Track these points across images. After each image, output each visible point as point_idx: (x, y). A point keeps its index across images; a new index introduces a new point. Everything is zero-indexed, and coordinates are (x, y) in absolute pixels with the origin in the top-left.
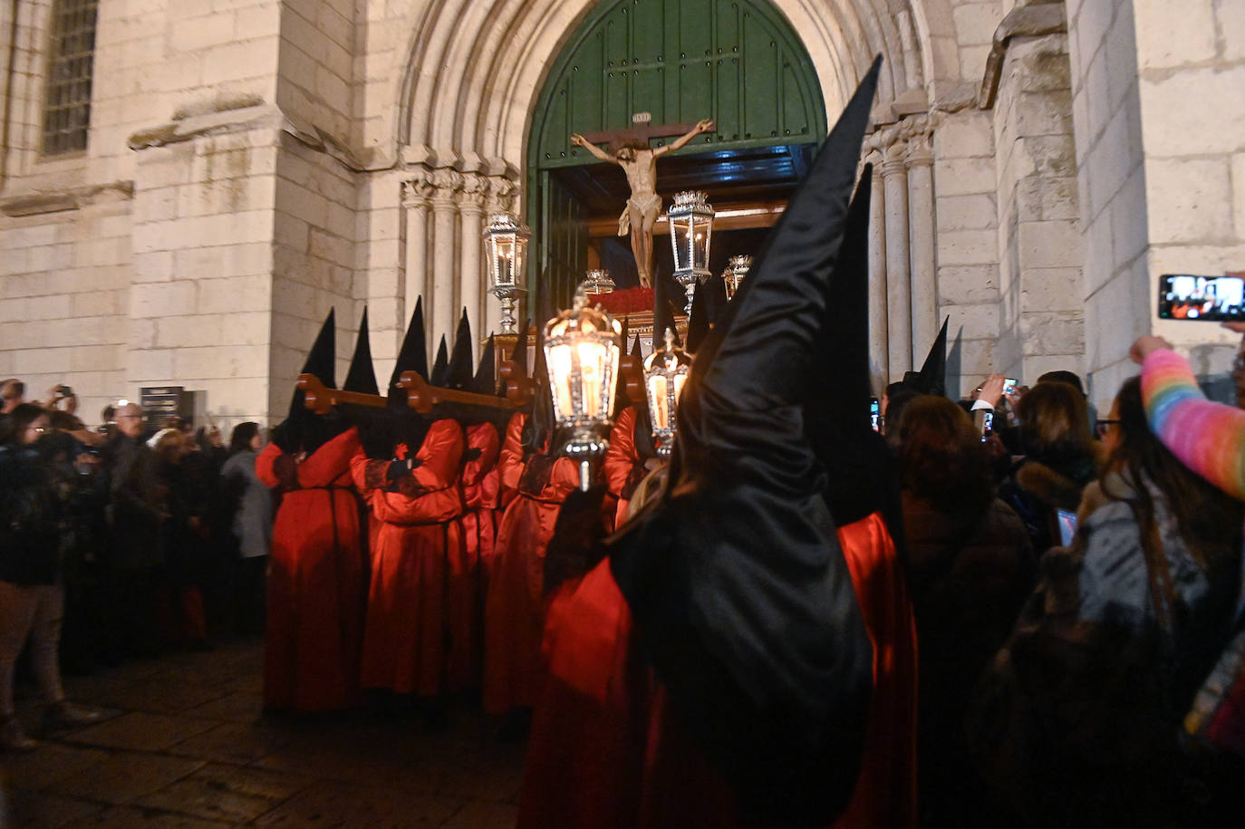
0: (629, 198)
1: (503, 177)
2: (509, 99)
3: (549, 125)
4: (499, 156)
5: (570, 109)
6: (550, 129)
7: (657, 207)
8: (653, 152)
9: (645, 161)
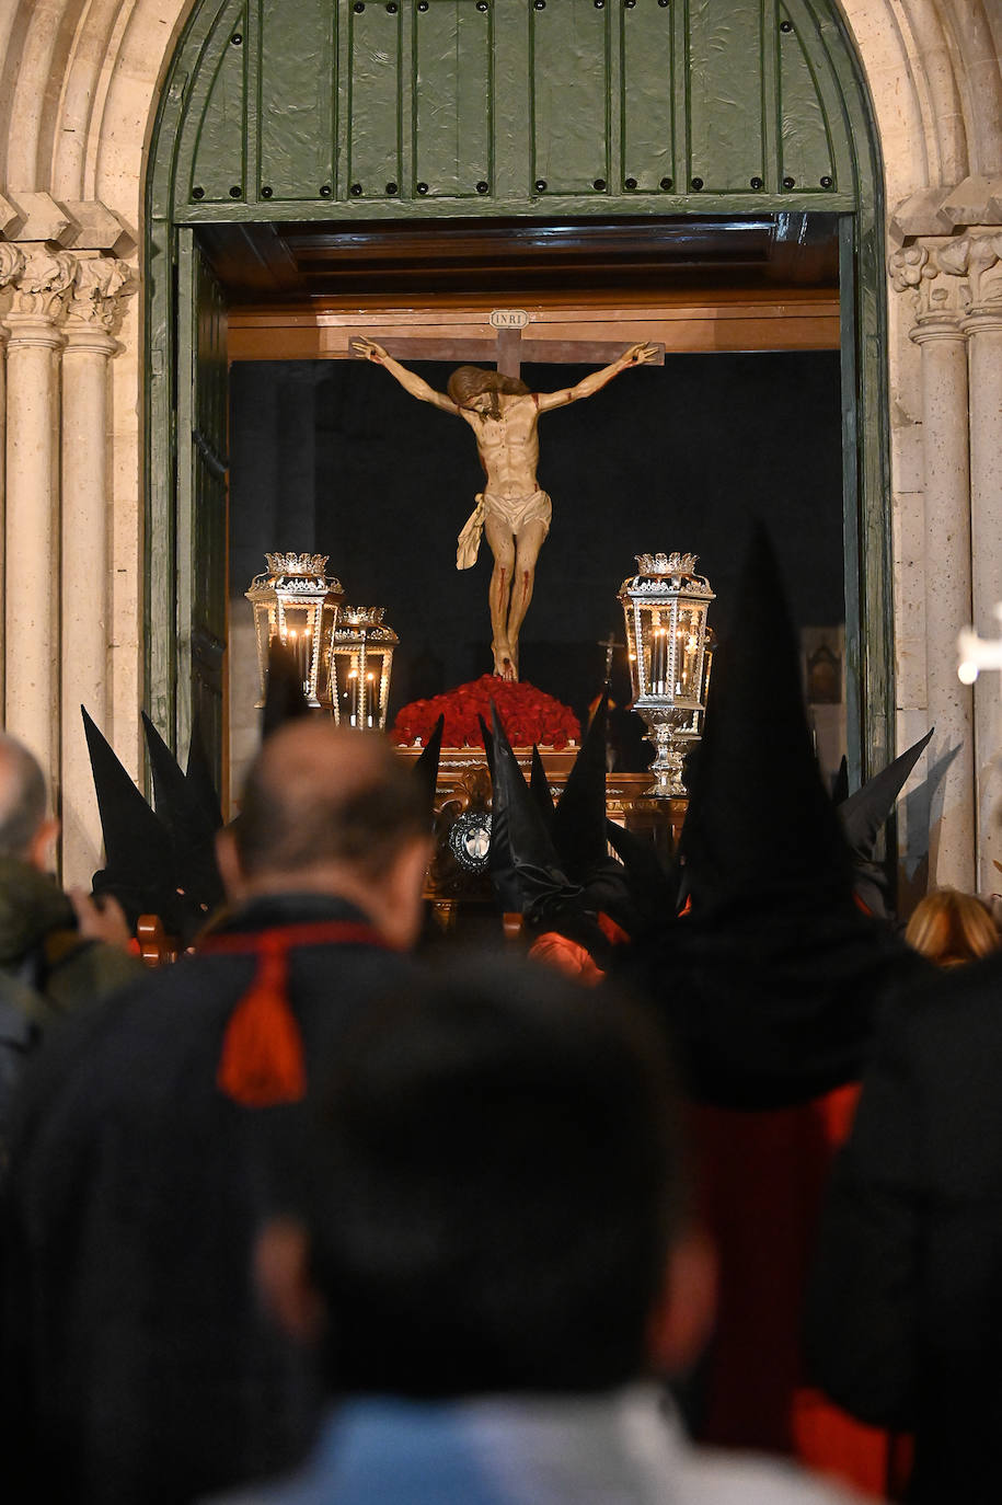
0: (483, 491)
1: (108, 251)
2: (109, 53)
3: (199, 117)
4: (89, 196)
5: (253, 83)
6: (201, 127)
7: (545, 519)
8: (536, 400)
9: (519, 420)
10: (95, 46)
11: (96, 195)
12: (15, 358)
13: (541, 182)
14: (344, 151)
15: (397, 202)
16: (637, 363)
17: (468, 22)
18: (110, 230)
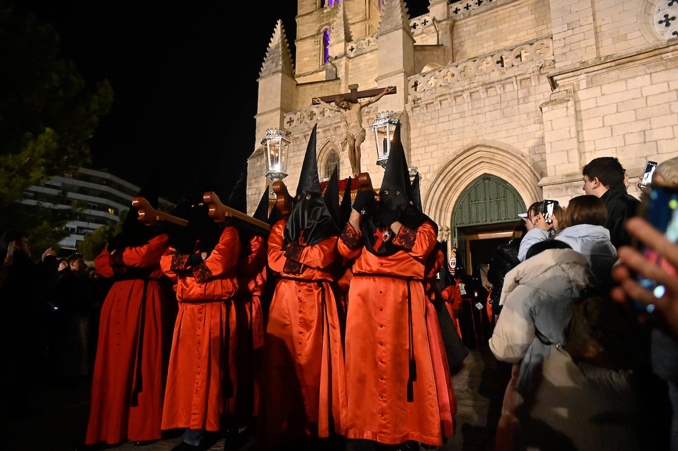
1: (446, 231)
2: (446, 211)
3: (456, 216)
5: (462, 213)
11: (446, 225)
13: (492, 220)
14: (471, 219)
17: (483, 205)
18: (446, 229)
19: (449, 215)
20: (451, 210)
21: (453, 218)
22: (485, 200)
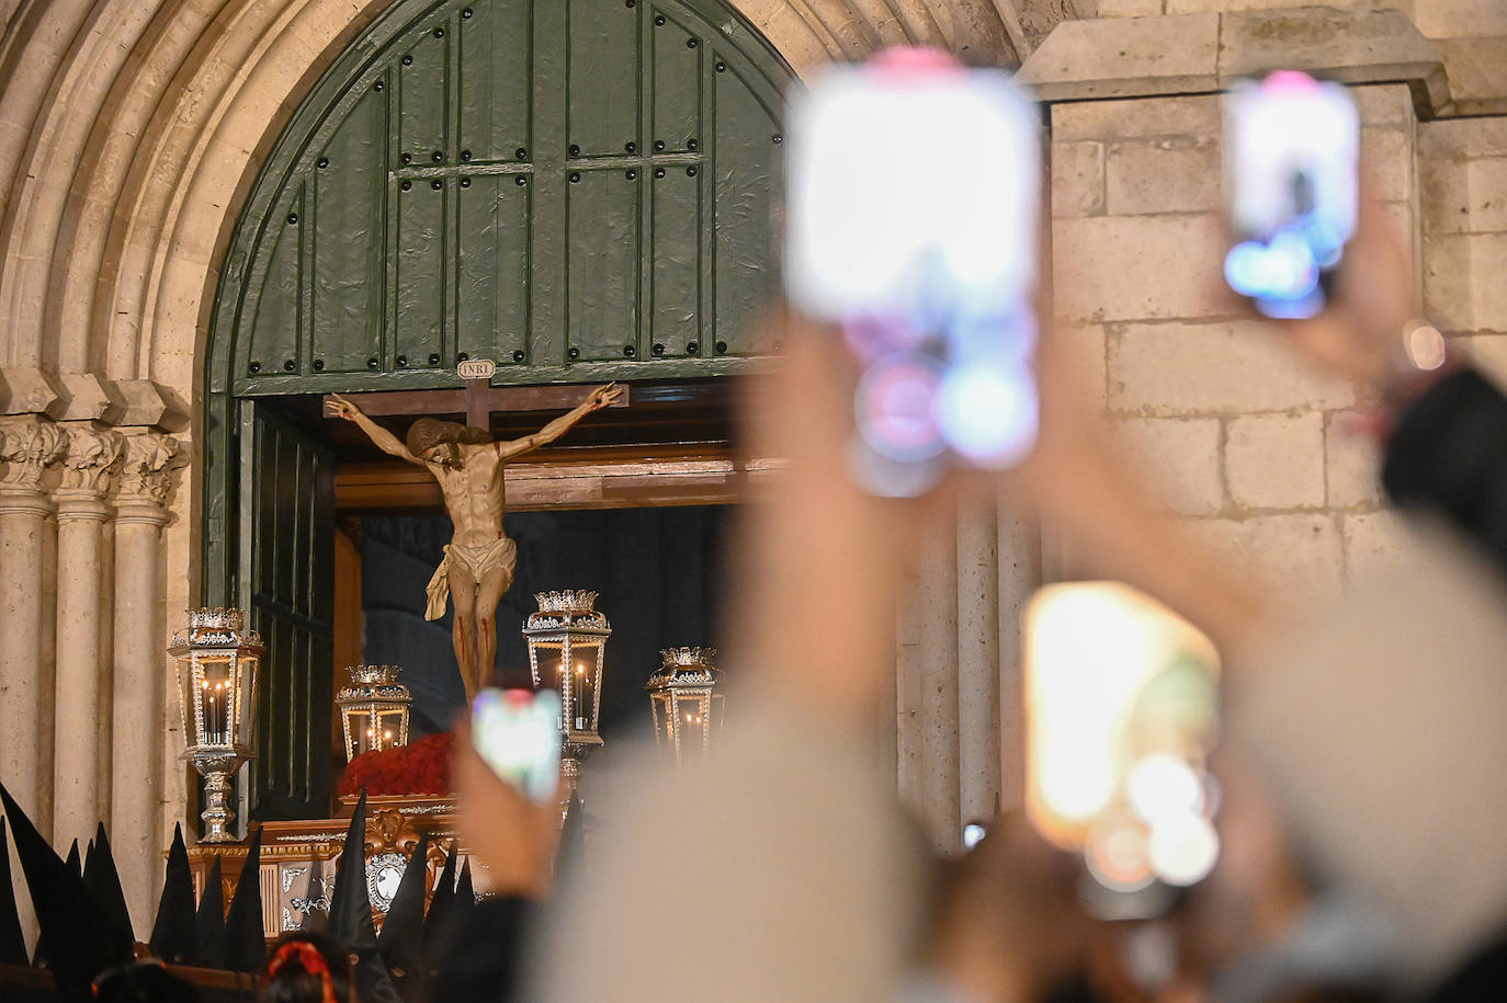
0: (450, 543)
1: (157, 429)
2: (163, 238)
3: (257, 295)
4: (144, 375)
5: (308, 260)
6: (259, 304)
7: (507, 567)
8: (498, 448)
9: (480, 469)
10: (148, 232)
11: (151, 372)
12: (65, 530)
13: (574, 349)
14: (391, 325)
15: (440, 371)
16: (602, 405)
17: (508, 196)
18: (153, 407)
19: (189, 277)
20: (205, 226)
21: (228, 305)
22: (522, 155)
